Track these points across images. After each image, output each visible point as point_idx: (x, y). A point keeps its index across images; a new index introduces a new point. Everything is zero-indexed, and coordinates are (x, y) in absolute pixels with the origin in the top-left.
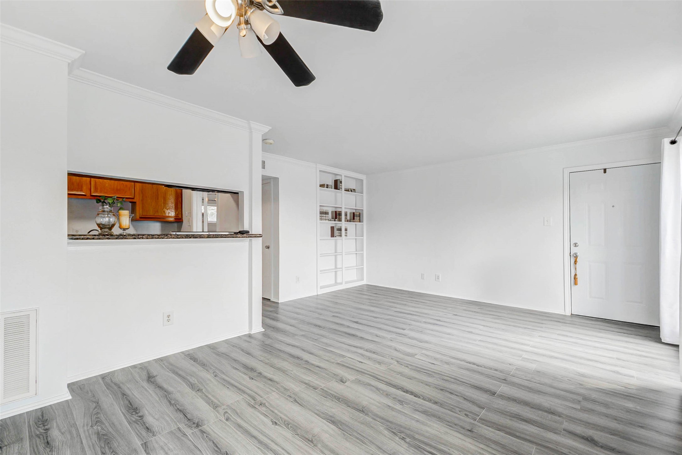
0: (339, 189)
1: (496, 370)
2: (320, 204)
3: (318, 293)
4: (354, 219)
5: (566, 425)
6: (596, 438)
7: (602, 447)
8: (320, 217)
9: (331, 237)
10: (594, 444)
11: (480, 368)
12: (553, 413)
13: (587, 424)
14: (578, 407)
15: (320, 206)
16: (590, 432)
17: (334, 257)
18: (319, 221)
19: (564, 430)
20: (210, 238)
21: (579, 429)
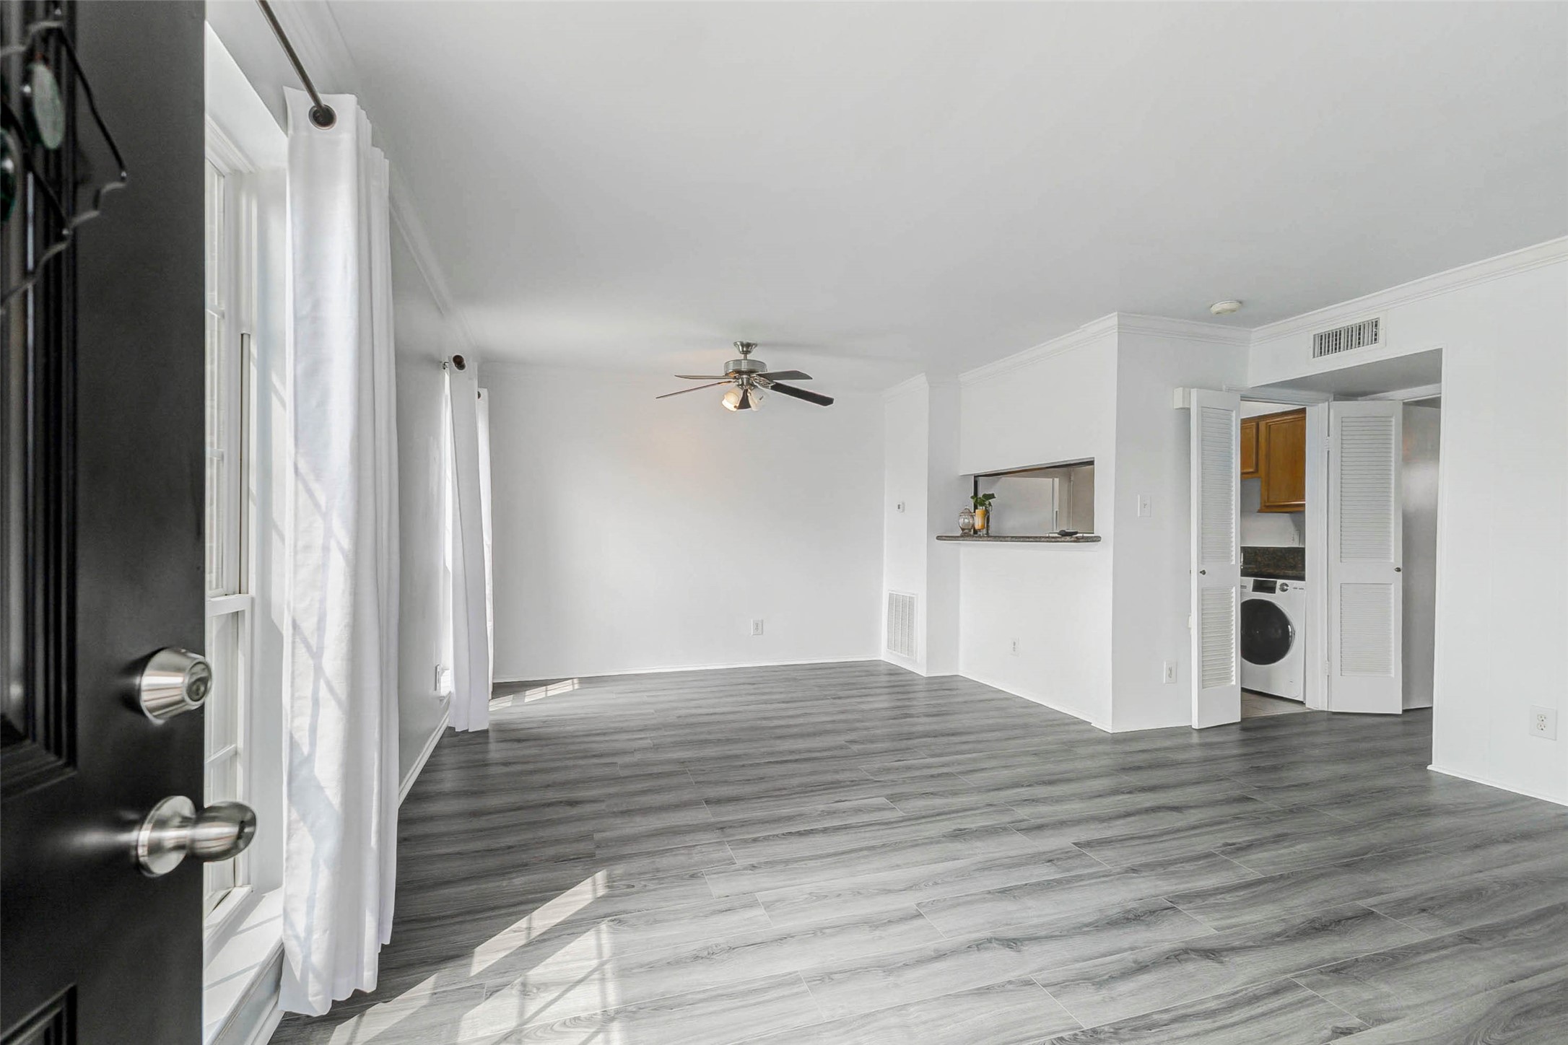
1: (755, 840)
5: (602, 806)
6: (568, 808)
7: (561, 802)
10: (569, 802)
11: (785, 831)
12: (623, 813)
13: (580, 819)
14: (597, 836)
16: (574, 811)
19: (603, 801)
21: (588, 809)
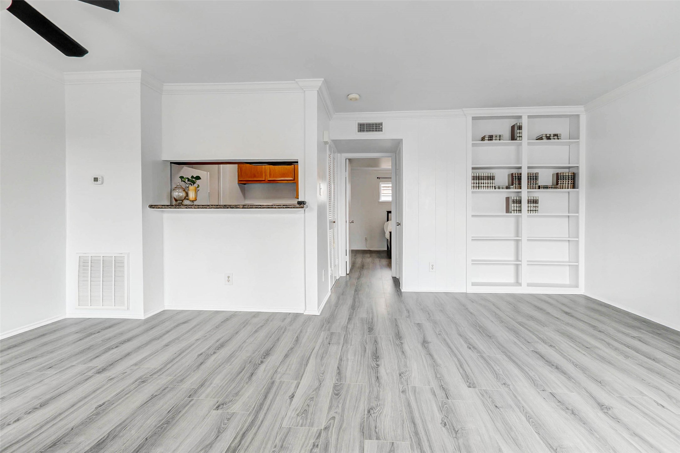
0: (516, 140)
2: (472, 165)
3: (467, 291)
4: (557, 184)
8: (473, 184)
9: (506, 213)
15: (473, 168)
17: (512, 244)
18: (470, 189)
20: (245, 208)
